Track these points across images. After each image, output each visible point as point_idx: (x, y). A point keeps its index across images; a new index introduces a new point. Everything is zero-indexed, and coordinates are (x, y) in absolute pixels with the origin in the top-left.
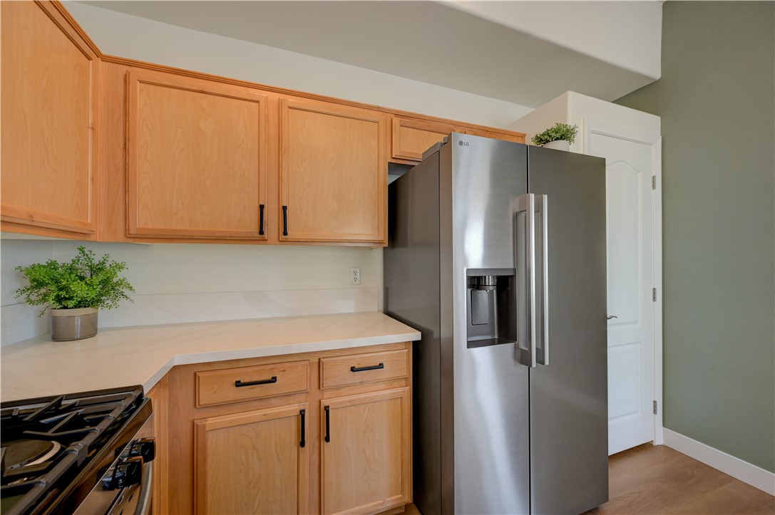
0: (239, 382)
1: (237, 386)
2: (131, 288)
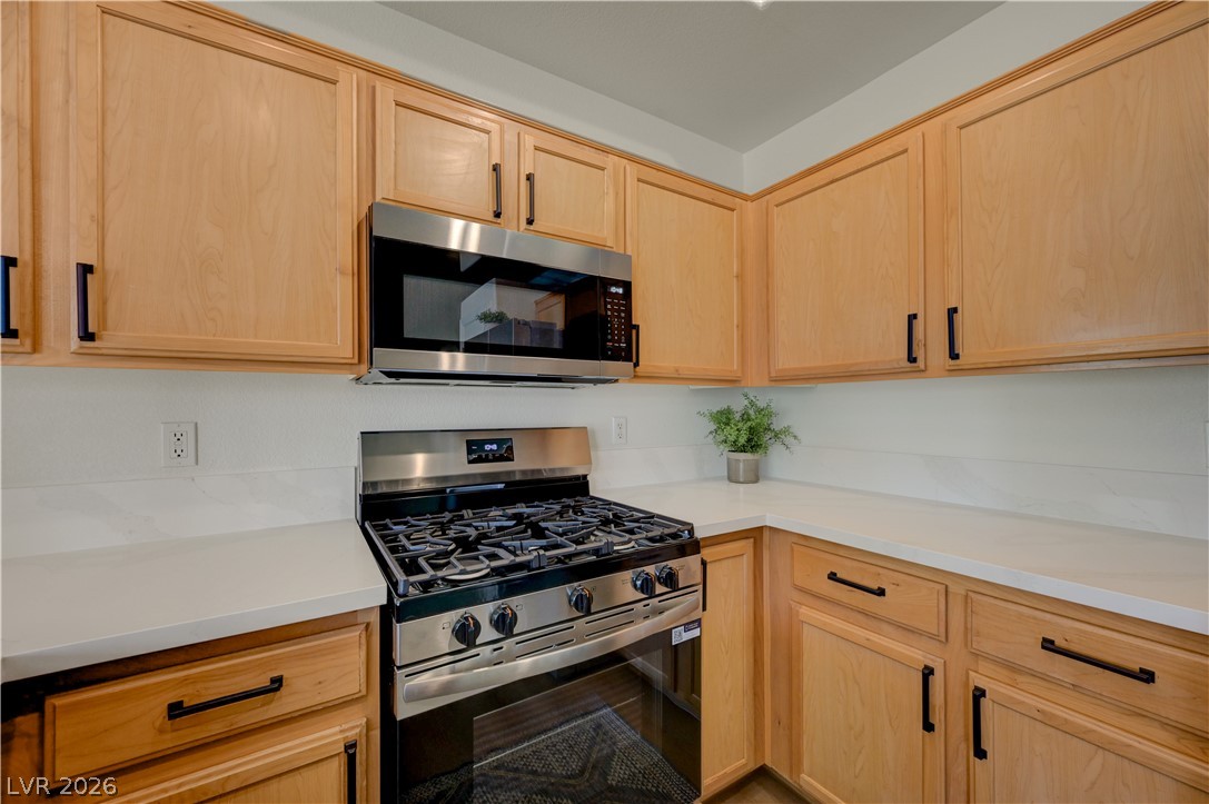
0: (835, 574)
1: (829, 578)
2: (795, 437)
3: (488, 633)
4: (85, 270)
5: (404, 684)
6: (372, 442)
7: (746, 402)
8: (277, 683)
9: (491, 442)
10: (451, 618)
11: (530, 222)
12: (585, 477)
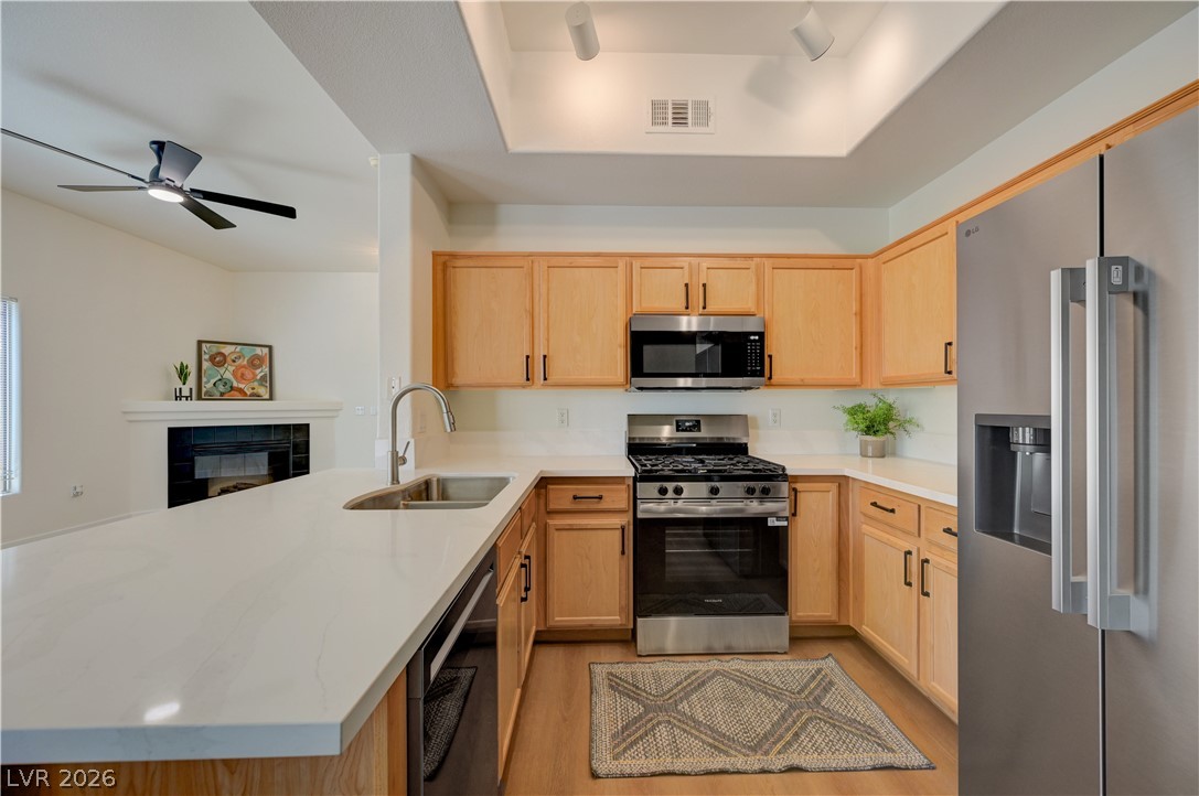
0: (874, 502)
1: (872, 505)
3: (670, 494)
4: (545, 357)
5: (641, 506)
6: (633, 419)
7: (876, 400)
8: (600, 498)
9: (688, 421)
10: (658, 484)
11: (704, 308)
12: (746, 444)
